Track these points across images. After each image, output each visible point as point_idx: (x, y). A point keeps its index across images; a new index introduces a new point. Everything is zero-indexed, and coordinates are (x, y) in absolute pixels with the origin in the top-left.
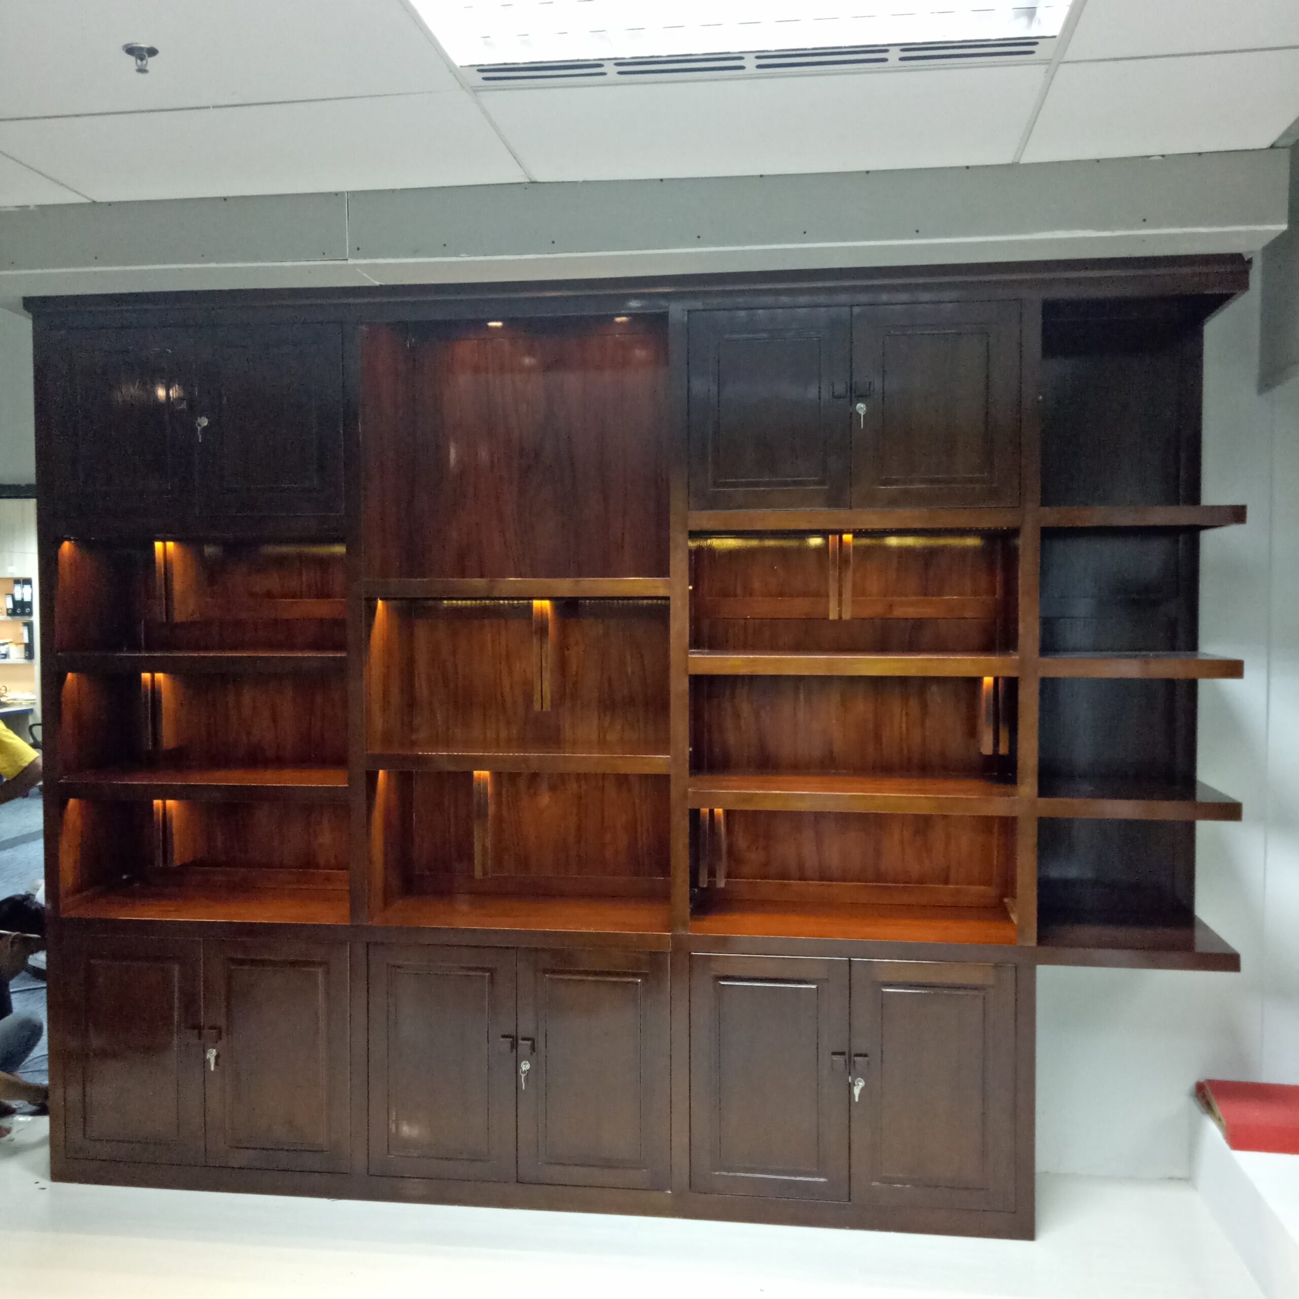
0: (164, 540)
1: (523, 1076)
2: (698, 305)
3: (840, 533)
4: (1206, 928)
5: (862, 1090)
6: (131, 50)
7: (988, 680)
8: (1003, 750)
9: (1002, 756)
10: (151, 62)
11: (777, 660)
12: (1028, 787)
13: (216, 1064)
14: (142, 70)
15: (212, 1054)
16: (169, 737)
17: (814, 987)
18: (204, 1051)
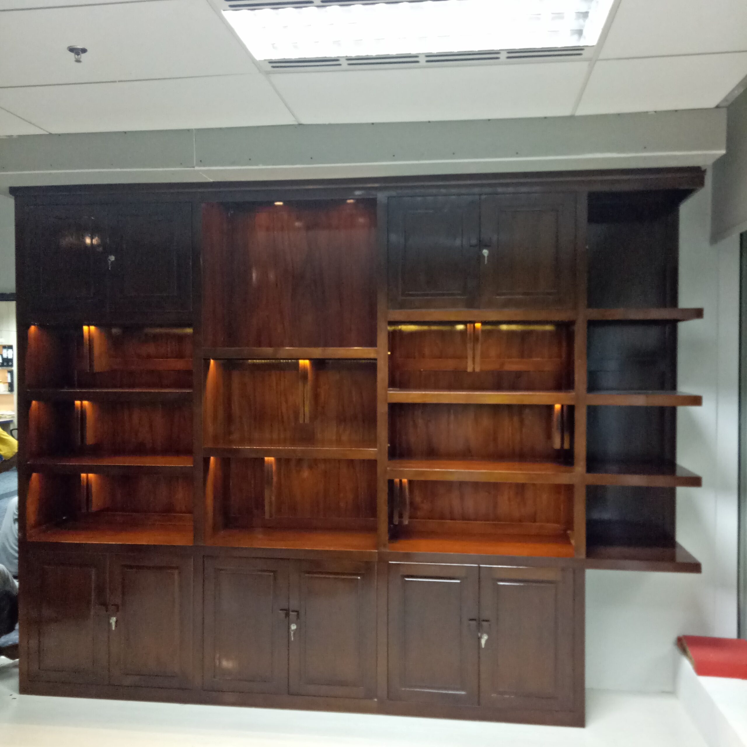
0: (88, 325)
1: (292, 633)
2: (393, 193)
3: (474, 322)
4: (681, 547)
5: (487, 641)
6: (72, 50)
7: (558, 407)
8: (566, 446)
9: (566, 450)
10: (83, 56)
11: (438, 395)
12: (580, 467)
13: (116, 626)
14: (78, 61)
15: (113, 620)
16: (90, 438)
17: (458, 581)
18: (109, 618)
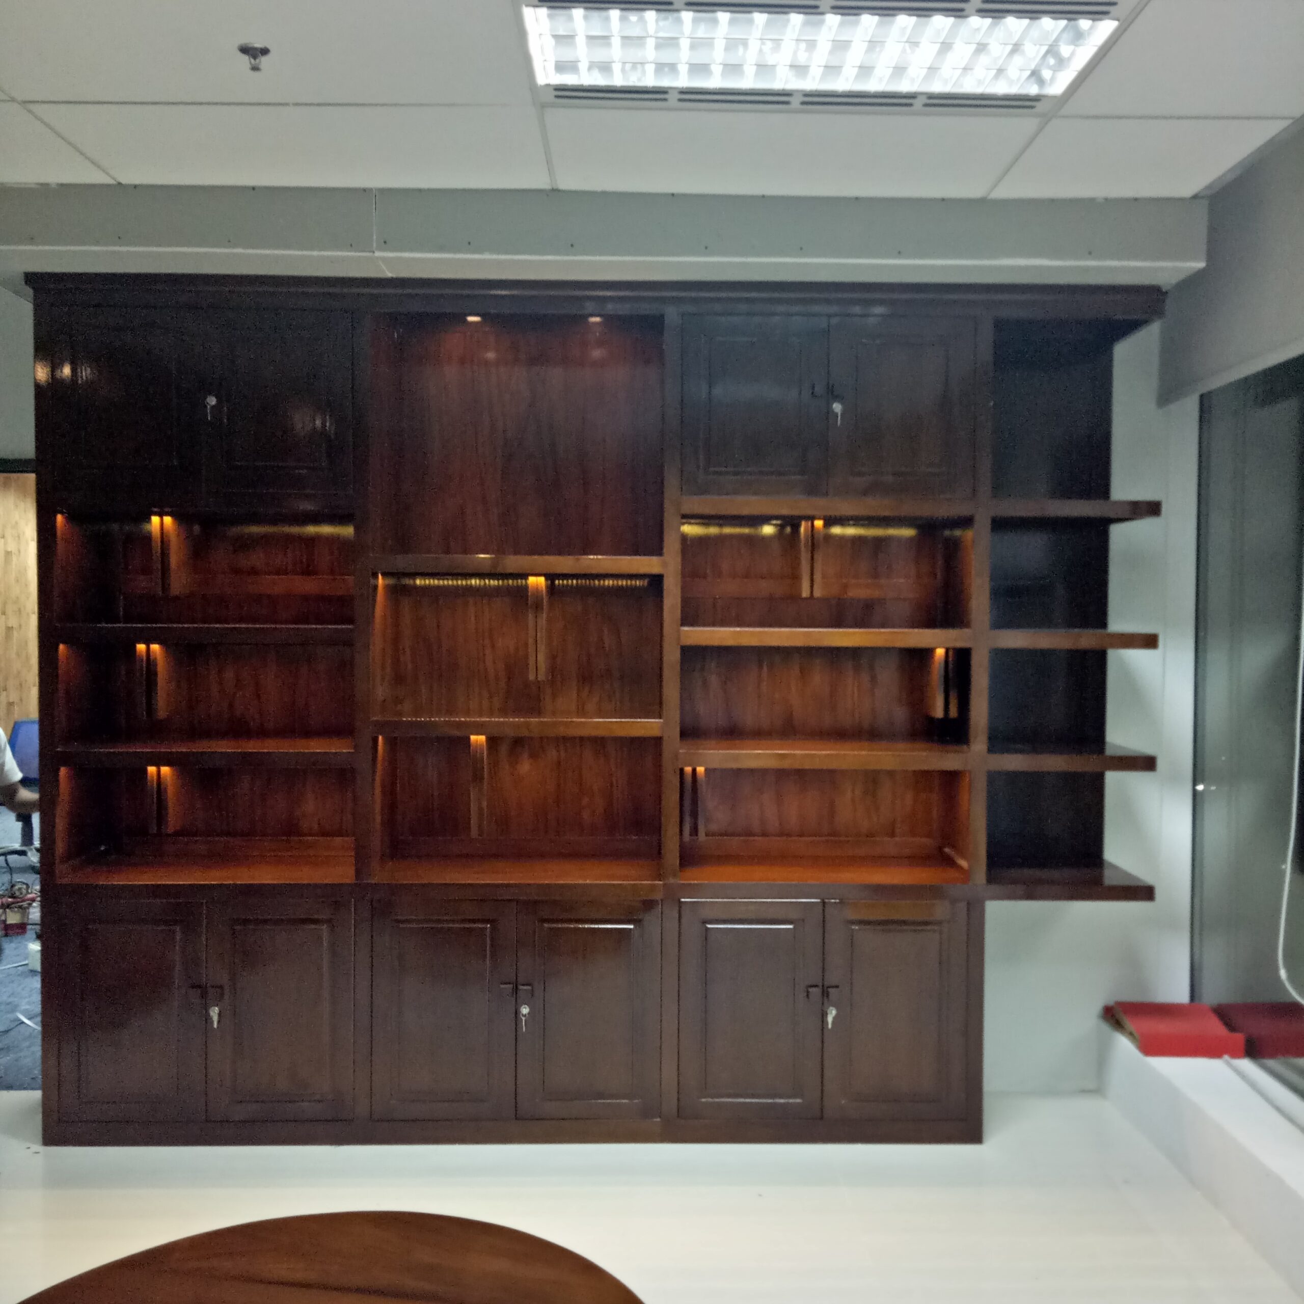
0: (161, 515)
1: (524, 1019)
2: (690, 308)
3: (812, 518)
5: (835, 1018)
6: (245, 50)
7: (940, 652)
8: (953, 712)
9: (954, 720)
10: (264, 61)
11: (760, 632)
12: (979, 744)
13: (220, 1021)
14: (255, 68)
15: (214, 1012)
16: (162, 707)
17: (791, 927)
18: (206, 1008)
